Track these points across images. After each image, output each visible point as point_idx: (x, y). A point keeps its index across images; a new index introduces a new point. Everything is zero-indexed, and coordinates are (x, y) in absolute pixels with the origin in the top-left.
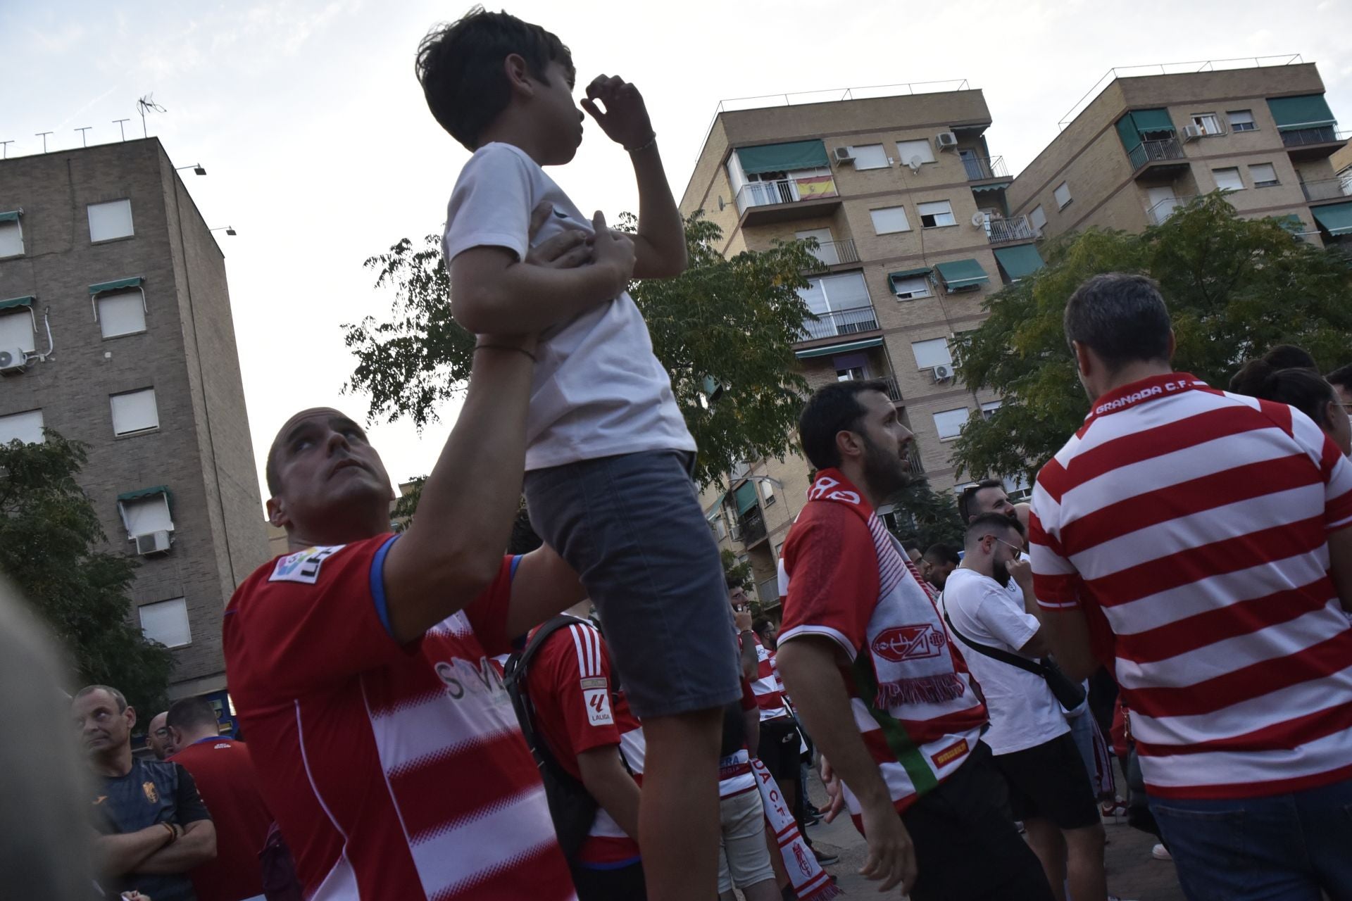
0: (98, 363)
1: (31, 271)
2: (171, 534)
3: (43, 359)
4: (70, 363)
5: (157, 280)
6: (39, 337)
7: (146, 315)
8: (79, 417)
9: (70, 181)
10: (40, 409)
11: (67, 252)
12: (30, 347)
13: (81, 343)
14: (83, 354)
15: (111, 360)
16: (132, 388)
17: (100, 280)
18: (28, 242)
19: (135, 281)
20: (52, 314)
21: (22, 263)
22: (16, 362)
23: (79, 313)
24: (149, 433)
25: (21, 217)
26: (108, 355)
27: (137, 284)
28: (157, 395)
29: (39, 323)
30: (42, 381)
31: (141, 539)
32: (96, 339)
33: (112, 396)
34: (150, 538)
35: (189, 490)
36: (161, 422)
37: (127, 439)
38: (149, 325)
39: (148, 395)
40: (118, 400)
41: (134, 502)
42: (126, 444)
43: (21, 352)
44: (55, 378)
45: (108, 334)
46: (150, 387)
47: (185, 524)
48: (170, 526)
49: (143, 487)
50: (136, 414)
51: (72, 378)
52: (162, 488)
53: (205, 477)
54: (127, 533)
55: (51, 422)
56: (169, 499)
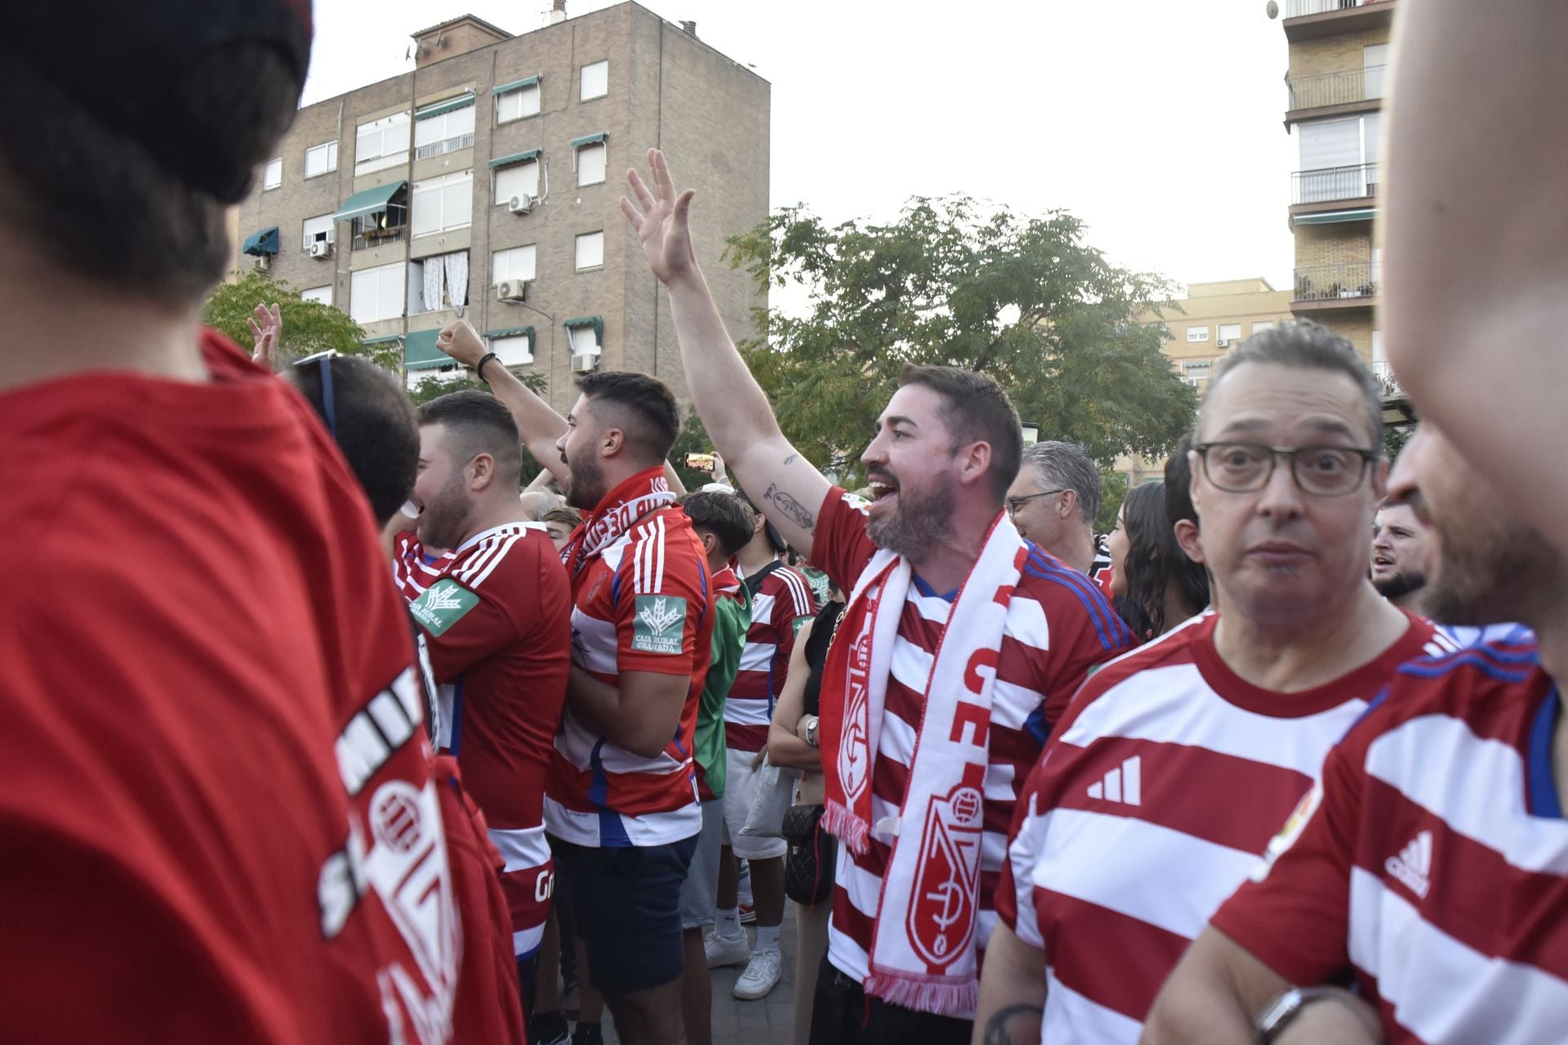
0: (572, 208)
1: (542, 127)
2: (597, 357)
3: (540, 203)
4: (556, 207)
5: (617, 134)
6: (541, 183)
7: (607, 166)
8: (557, 253)
9: (573, 46)
10: (534, 244)
11: (565, 109)
12: (533, 193)
13: (564, 190)
14: (565, 199)
15: (579, 206)
16: (589, 231)
17: (580, 135)
18: (544, 102)
19: (599, 137)
20: (550, 164)
21: (539, 121)
22: (521, 206)
23: (565, 164)
24: (595, 271)
25: (540, 80)
26: (579, 201)
27: (601, 140)
28: (605, 237)
29: (542, 172)
30: (538, 220)
31: (576, 359)
32: (573, 187)
33: (578, 236)
34: (580, 359)
35: (614, 322)
36: (604, 261)
37: (582, 273)
38: (607, 175)
39: (600, 237)
40: (581, 240)
41: (576, 327)
42: (580, 278)
43: (527, 196)
44: (546, 218)
45: (582, 183)
46: (601, 231)
47: (608, 350)
48: (597, 351)
49: (586, 316)
50: (591, 253)
51: (555, 220)
52: (595, 319)
53: (629, 311)
54: (572, 352)
55: (540, 256)
56: (598, 328)
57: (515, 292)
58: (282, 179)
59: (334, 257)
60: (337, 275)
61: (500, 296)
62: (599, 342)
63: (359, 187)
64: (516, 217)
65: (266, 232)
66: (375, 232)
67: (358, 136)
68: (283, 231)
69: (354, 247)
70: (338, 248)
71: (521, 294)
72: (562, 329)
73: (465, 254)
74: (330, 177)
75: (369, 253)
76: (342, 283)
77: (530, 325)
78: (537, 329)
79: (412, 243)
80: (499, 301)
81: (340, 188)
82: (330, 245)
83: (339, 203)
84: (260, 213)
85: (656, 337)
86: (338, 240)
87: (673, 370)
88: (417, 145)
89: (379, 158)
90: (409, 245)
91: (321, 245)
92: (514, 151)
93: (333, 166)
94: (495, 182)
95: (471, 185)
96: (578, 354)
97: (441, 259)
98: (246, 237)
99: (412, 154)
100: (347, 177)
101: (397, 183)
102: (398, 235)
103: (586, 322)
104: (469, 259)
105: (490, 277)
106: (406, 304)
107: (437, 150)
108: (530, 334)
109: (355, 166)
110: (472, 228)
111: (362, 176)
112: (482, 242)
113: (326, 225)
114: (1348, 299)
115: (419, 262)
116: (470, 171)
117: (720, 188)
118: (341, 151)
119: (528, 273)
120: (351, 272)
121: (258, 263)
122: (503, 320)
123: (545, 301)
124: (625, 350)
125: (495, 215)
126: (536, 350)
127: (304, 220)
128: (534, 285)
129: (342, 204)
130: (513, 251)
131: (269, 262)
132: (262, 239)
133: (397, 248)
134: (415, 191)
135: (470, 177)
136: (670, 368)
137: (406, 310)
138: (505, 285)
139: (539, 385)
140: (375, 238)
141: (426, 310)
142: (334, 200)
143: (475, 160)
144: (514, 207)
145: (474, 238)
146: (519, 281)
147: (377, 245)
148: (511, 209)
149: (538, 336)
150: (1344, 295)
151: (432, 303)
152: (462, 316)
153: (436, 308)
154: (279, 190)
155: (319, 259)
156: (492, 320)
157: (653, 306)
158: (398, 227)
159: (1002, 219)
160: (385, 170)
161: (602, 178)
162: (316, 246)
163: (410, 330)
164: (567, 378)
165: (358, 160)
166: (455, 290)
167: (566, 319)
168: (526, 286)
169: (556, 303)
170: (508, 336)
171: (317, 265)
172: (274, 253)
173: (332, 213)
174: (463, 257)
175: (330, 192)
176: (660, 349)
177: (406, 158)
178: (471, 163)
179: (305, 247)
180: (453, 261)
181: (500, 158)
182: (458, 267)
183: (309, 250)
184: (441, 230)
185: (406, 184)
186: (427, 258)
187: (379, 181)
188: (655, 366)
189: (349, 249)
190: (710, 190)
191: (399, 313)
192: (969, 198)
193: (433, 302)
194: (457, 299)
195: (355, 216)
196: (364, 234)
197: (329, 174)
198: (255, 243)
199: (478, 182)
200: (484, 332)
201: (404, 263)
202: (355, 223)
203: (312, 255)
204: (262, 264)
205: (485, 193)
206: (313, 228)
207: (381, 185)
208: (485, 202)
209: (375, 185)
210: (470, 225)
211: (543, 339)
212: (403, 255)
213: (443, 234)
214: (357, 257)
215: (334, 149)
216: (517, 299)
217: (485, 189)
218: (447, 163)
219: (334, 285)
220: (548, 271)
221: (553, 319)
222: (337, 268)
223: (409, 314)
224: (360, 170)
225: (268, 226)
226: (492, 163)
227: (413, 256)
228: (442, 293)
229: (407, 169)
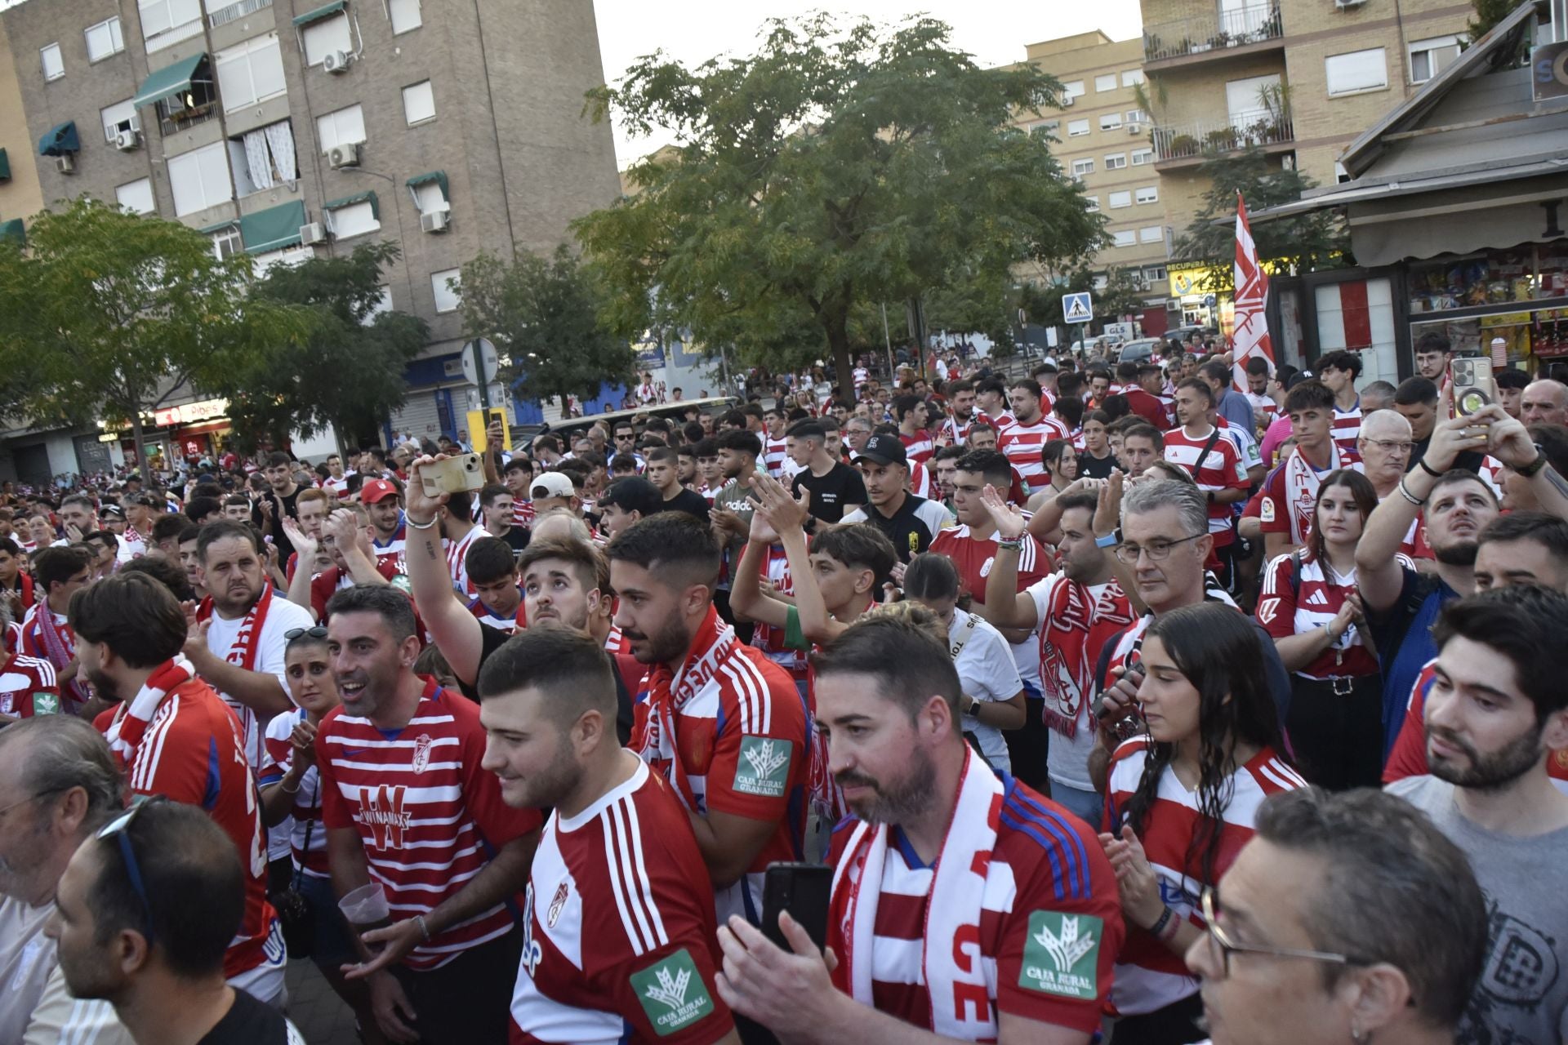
2: (447, 214)
3: (356, 58)
4: (375, 60)
6: (353, 36)
8: (384, 110)
10: (358, 103)
12: (347, 48)
13: (380, 41)
14: (383, 51)
15: (399, 56)
16: (414, 82)
20: (359, 14)
22: (337, 64)
23: (376, 13)
24: (428, 123)
26: (398, 51)
28: (433, 87)
29: (352, 25)
30: (359, 77)
31: (425, 218)
32: (389, 36)
33: (403, 88)
34: (429, 218)
35: (458, 174)
36: (436, 111)
37: (415, 127)
38: (423, 19)
39: (427, 87)
40: (408, 93)
41: (419, 186)
42: (414, 133)
43: (341, 54)
44: (367, 74)
45: (398, 30)
46: (428, 80)
47: (457, 204)
48: (446, 207)
49: (427, 172)
50: (420, 105)
51: (376, 75)
52: (437, 174)
53: (472, 160)
54: (420, 212)
55: (367, 116)
56: (443, 183)
57: (347, 158)
58: (65, 66)
59: (144, 146)
60: (151, 164)
61: (332, 164)
62: (447, 198)
63: (155, 66)
64: (333, 77)
65: (61, 128)
66: (182, 112)
67: (141, 8)
68: (79, 124)
69: (164, 132)
70: (145, 135)
71: (355, 159)
72: (404, 189)
73: (287, 124)
74: (119, 59)
75: (182, 137)
76: (159, 173)
77: (370, 189)
78: (378, 193)
79: (226, 120)
80: (333, 169)
81: (134, 70)
82: (137, 134)
83: (136, 87)
84: (48, 108)
85: (504, 183)
86: (143, 126)
87: (526, 213)
88: (209, 12)
89: (169, 30)
90: (223, 123)
91: (126, 134)
92: (318, 5)
93: (120, 45)
94: (304, 42)
95: (278, 48)
96: (426, 213)
97: (262, 133)
98: (40, 136)
99: (206, 20)
100: (138, 55)
101: (196, 56)
102: (209, 113)
103: (429, 178)
104: (291, 128)
105: (318, 144)
106: (233, 185)
107: (232, 15)
108: (372, 199)
109: (144, 42)
110: (288, 95)
111: (155, 54)
112: (302, 109)
113: (127, 111)
114: (1199, 53)
115: (239, 139)
116: (273, 33)
117: (543, 14)
118: (125, 28)
119: (358, 135)
120: (166, 160)
121: (60, 164)
122: (341, 189)
123: (382, 162)
124: (474, 202)
125: (311, 79)
126: (381, 215)
127: (101, 110)
128: (366, 147)
129: (140, 87)
130: (338, 115)
131: (72, 161)
132: (59, 137)
133: (211, 127)
134: (218, 63)
135: (275, 40)
136: (522, 212)
137: (234, 192)
138: (336, 152)
139: (392, 251)
140: (185, 119)
141: (257, 189)
142: (129, 83)
143: (277, 21)
144: (329, 66)
145: (292, 105)
146: (350, 145)
147: (187, 127)
148: (327, 70)
149: (381, 200)
150: (1195, 50)
151: (261, 181)
152: (296, 190)
153: (266, 186)
154: (65, 80)
155: (128, 150)
156: (328, 191)
157: (494, 151)
158: (208, 104)
159: (862, 32)
160: (180, 43)
161: (418, 23)
162: (121, 137)
163: (244, 213)
164: (419, 239)
165: (147, 34)
166: (283, 164)
167: (407, 178)
168: (358, 149)
169: (393, 163)
170: (350, 205)
171: (128, 158)
172: (76, 151)
173: (131, 98)
174: (284, 128)
175: (124, 75)
176: (510, 195)
177: (199, 28)
178: (273, 23)
179: (110, 140)
180: (274, 133)
181: (303, 15)
182: (282, 138)
183: (114, 142)
184: (256, 102)
185: (206, 56)
186: (246, 133)
187: (175, 57)
188: (508, 213)
189: (158, 136)
190: (533, 19)
191: (228, 197)
192: (826, 14)
193: (263, 180)
194: (288, 172)
195: (157, 100)
196: (172, 117)
197: (117, 55)
198: (51, 142)
199: (285, 45)
200: (323, 204)
201: (222, 143)
202: (159, 107)
203: (119, 147)
204: (66, 166)
205: (294, 56)
206: (113, 117)
207: (178, 61)
208: (297, 65)
209: (172, 61)
210: (285, 92)
211: (386, 203)
212: (219, 134)
213: (258, 105)
214: (169, 143)
215: (116, 25)
216: (352, 164)
217: (294, 51)
218: (246, 27)
219: (149, 174)
220: (378, 130)
221: (393, 180)
222: (150, 158)
223: (239, 196)
224: (152, 47)
225: (61, 121)
226: (295, 22)
227: (231, 133)
228: (270, 169)
229: (203, 39)
